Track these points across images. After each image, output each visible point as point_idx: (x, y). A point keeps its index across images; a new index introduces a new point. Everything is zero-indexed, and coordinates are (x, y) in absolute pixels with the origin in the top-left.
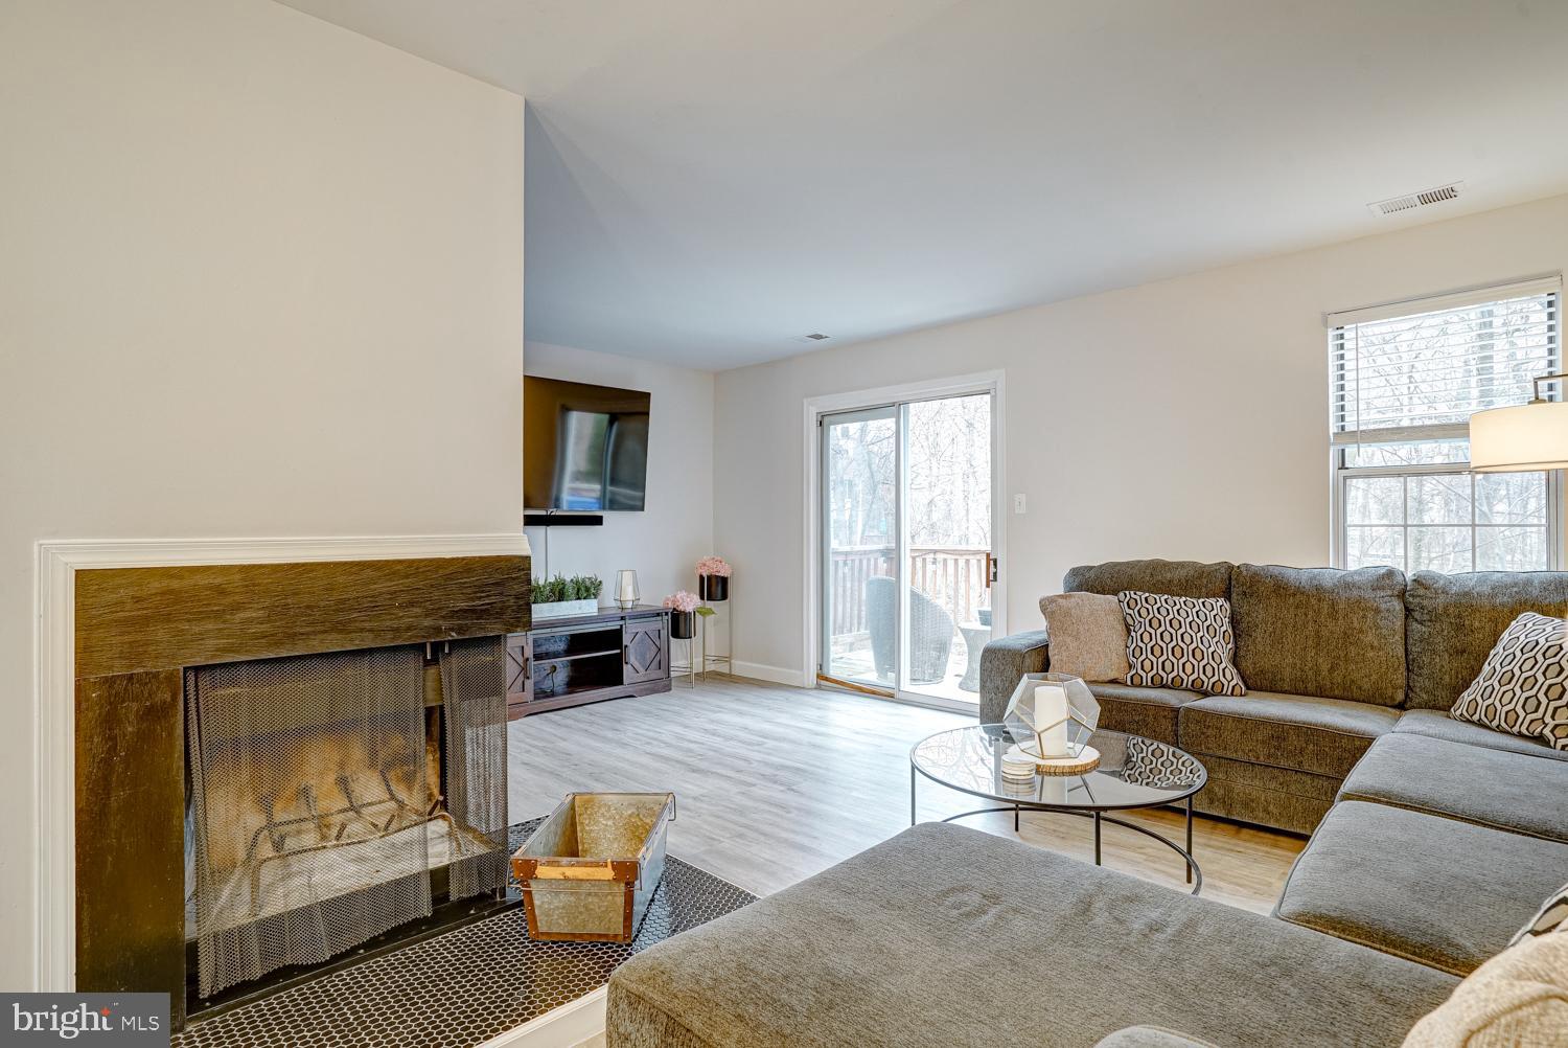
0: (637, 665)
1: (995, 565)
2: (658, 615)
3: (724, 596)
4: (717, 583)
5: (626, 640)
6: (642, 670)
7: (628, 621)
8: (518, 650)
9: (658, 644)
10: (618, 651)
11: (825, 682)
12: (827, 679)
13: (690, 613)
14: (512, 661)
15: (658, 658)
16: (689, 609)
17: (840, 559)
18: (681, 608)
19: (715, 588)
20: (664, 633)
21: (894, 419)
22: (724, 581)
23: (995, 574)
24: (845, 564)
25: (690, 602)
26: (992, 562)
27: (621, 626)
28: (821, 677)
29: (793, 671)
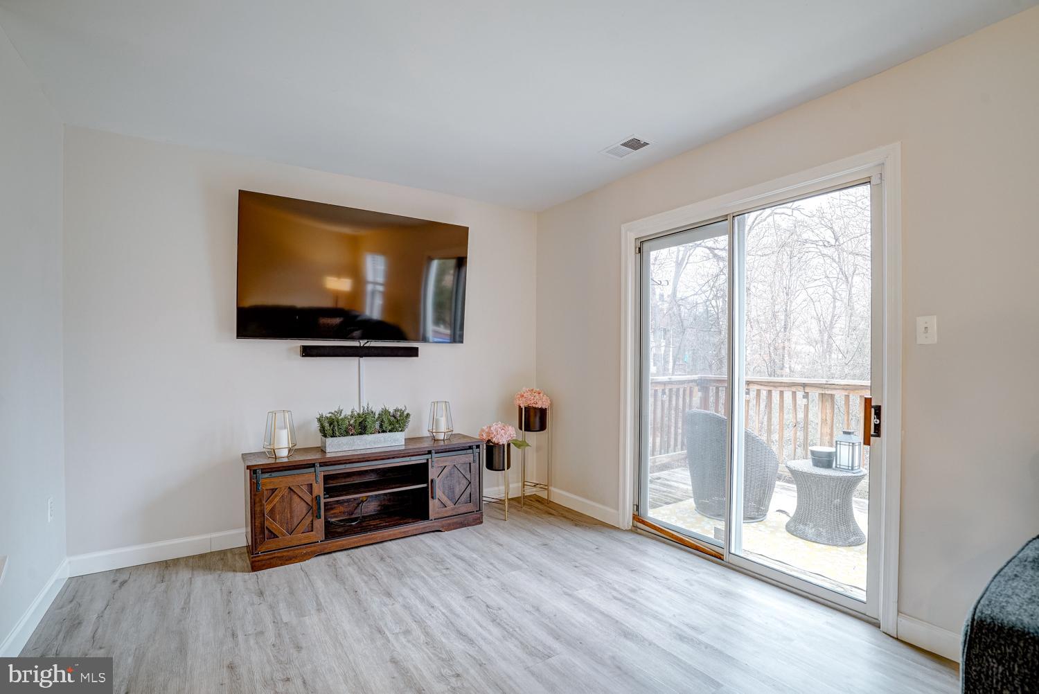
0: (445, 499)
1: (878, 414)
2: (470, 448)
3: (543, 427)
4: (535, 412)
5: (432, 473)
6: (450, 504)
7: (434, 455)
8: (305, 488)
9: (468, 477)
10: (425, 485)
11: (642, 526)
12: (643, 522)
13: (503, 445)
14: (299, 500)
15: (468, 491)
16: (503, 441)
17: (659, 389)
18: (495, 440)
19: (533, 419)
20: (475, 466)
21: (726, 237)
22: (543, 412)
23: (878, 427)
24: (664, 393)
25: (506, 433)
26: (873, 410)
27: (428, 460)
28: (638, 518)
29: (608, 509)
